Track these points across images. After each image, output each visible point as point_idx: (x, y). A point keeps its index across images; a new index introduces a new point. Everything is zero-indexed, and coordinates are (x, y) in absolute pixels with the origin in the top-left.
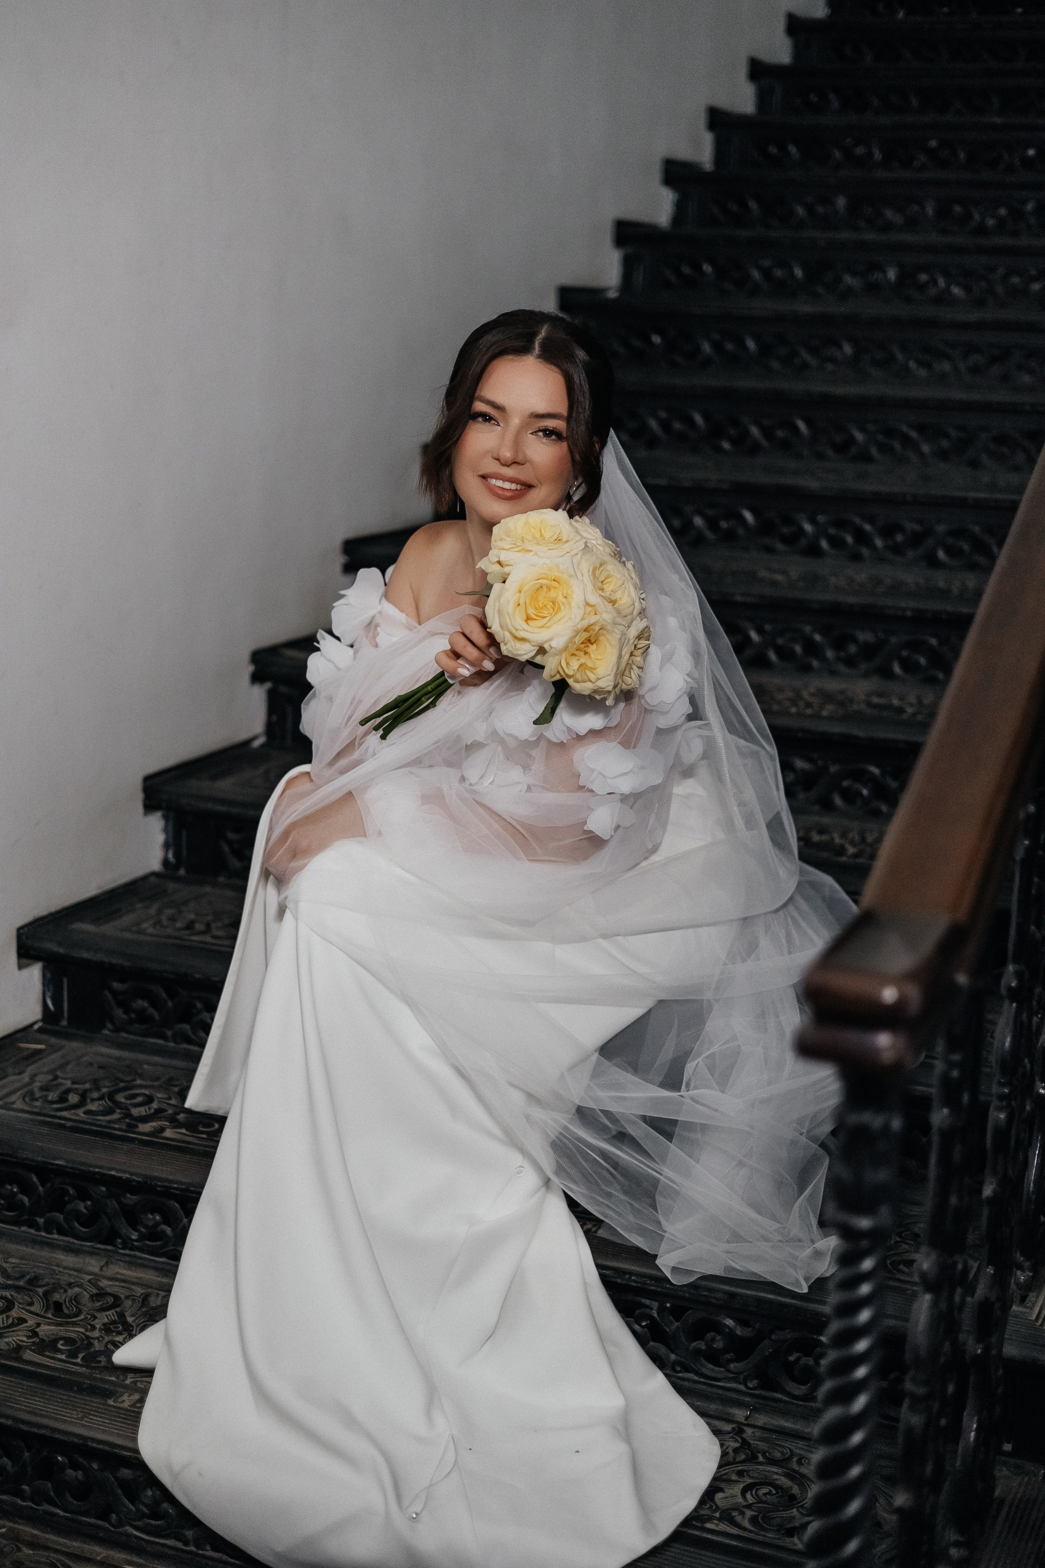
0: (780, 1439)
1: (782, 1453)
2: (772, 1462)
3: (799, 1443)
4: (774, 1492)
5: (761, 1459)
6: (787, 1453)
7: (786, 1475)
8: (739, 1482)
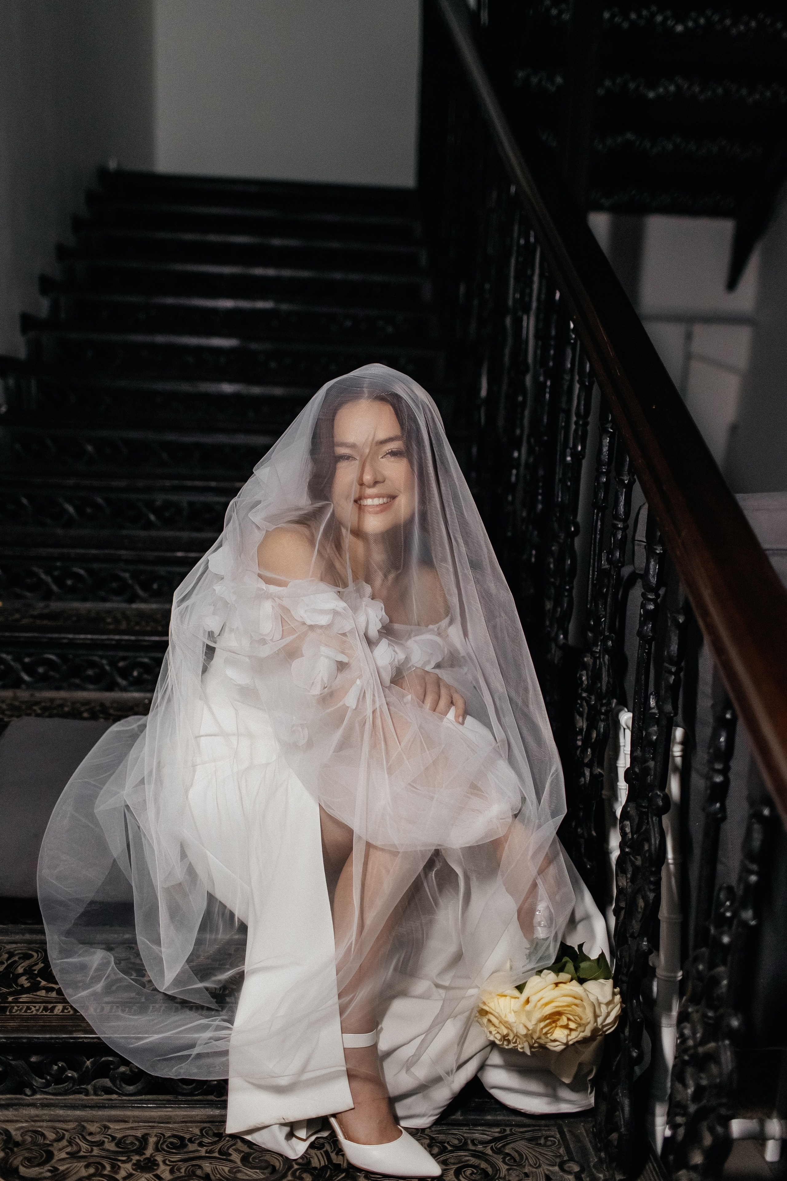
0: (450, 1129)
1: (458, 1139)
2: (457, 1148)
3: (463, 1129)
4: (475, 1171)
5: (450, 1148)
6: (462, 1139)
7: (473, 1156)
8: (449, 1169)
